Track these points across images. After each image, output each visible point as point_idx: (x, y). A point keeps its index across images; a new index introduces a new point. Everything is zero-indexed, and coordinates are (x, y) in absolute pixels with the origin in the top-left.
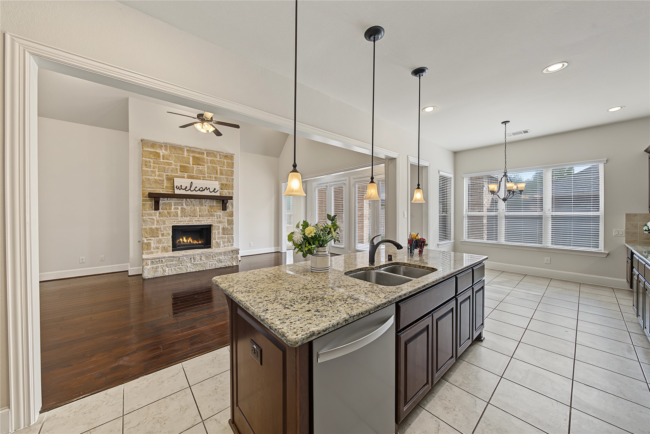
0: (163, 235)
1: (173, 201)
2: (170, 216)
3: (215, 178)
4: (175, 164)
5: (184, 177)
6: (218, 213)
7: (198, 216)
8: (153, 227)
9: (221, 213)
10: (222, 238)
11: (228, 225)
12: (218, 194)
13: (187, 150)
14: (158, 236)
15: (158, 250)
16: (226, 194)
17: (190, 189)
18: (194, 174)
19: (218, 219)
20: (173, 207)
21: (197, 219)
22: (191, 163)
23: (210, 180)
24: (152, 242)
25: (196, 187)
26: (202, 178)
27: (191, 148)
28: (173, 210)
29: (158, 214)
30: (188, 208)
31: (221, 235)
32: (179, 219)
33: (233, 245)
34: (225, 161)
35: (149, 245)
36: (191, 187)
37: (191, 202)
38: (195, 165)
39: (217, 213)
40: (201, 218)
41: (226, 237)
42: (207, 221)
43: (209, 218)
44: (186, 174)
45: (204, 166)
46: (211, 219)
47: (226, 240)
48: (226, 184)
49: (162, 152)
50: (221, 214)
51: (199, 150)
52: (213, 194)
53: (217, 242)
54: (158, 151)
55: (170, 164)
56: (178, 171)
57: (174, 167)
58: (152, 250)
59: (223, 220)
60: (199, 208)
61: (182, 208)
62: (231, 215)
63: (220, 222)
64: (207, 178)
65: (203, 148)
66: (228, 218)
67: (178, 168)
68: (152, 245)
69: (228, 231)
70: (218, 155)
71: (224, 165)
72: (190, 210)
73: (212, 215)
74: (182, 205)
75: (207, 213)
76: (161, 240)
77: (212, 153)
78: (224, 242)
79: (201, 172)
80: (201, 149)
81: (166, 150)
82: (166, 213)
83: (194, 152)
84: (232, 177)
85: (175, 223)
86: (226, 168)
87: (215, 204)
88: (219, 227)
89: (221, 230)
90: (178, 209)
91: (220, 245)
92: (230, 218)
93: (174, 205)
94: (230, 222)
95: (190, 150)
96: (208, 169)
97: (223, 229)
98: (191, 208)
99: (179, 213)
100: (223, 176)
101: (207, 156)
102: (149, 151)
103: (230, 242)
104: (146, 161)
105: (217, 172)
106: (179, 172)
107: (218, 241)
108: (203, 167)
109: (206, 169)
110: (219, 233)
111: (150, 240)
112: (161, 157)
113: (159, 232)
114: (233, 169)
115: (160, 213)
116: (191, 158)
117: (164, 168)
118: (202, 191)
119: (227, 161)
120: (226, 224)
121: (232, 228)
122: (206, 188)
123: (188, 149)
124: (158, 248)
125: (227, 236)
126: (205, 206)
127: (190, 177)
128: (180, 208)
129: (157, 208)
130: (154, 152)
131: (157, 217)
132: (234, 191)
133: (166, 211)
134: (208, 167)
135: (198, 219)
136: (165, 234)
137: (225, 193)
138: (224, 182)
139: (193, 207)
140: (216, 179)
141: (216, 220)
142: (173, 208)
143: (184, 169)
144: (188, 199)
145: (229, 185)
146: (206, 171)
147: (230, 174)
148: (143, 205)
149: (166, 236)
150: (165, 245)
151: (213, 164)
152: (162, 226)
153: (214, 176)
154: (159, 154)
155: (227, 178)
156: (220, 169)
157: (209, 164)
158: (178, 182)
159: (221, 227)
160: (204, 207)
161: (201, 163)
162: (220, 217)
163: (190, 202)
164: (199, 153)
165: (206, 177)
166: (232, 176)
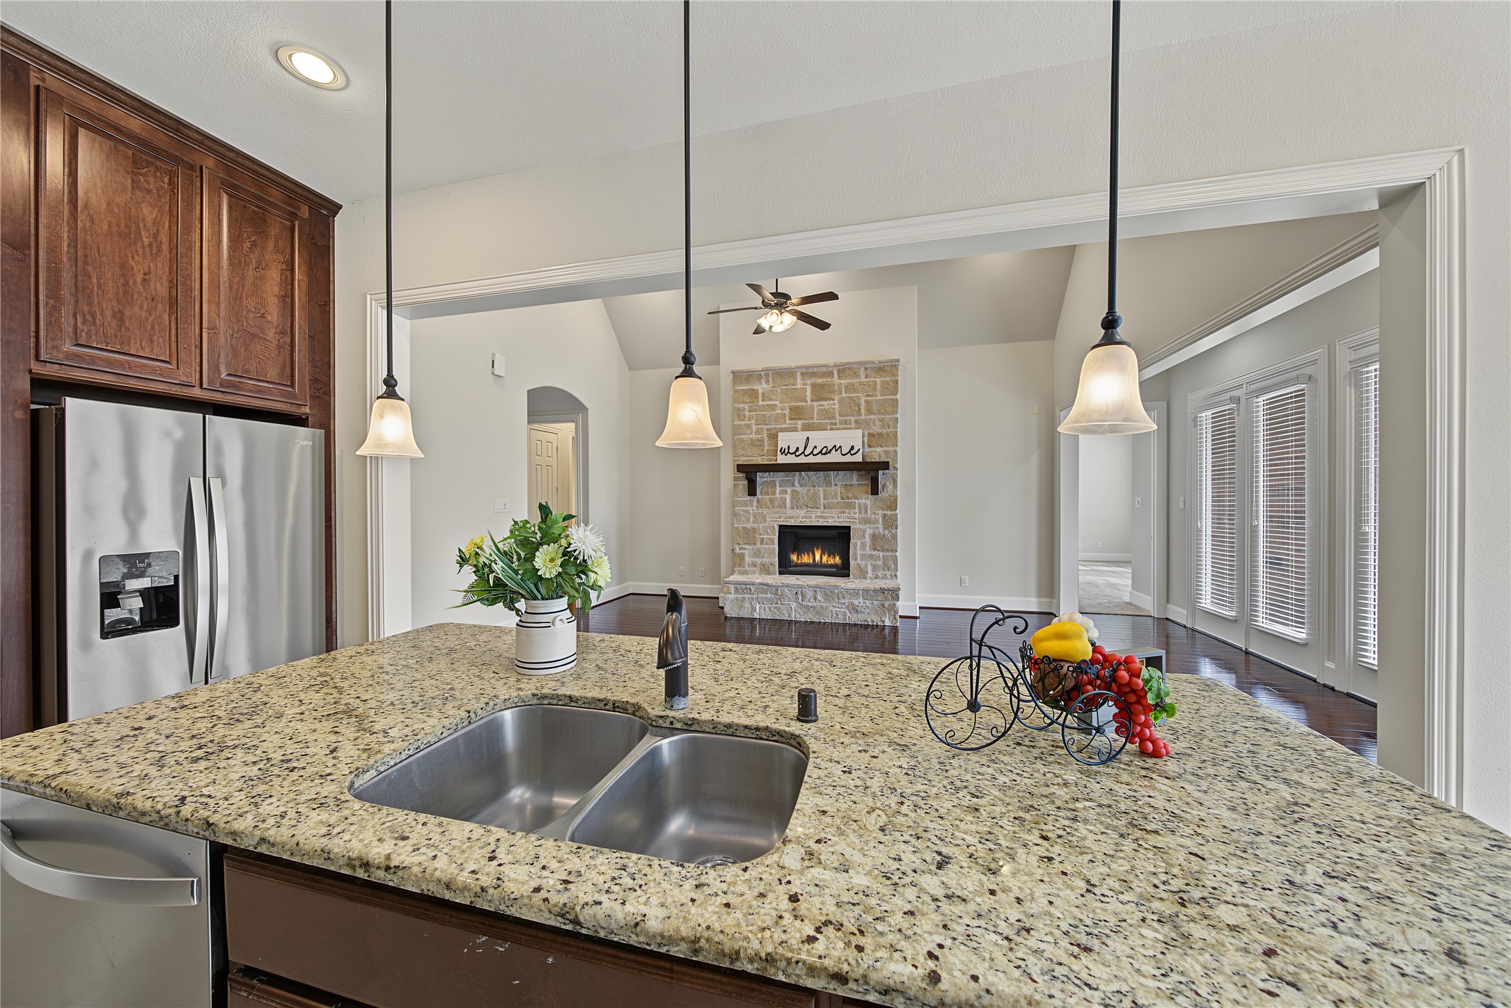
0: (762, 541)
1: (779, 477)
2: (773, 507)
3: (856, 422)
4: (781, 407)
5: (795, 430)
6: (863, 501)
7: (822, 508)
8: (749, 526)
9: (867, 500)
10: (871, 557)
11: (885, 528)
12: (858, 458)
13: (802, 374)
14: (754, 544)
15: (755, 569)
16: (880, 456)
17: (803, 452)
18: (815, 421)
19: (860, 513)
20: (778, 489)
21: (819, 514)
22: (808, 399)
23: (846, 429)
24: (746, 552)
25: (815, 447)
26: (829, 427)
27: (807, 367)
28: (777, 495)
29: (755, 503)
30: (802, 491)
31: (868, 551)
32: (789, 512)
33: (896, 576)
34: (878, 380)
35: (742, 557)
36: (805, 448)
37: (809, 477)
38: (816, 401)
39: (860, 501)
40: (827, 511)
41: (881, 556)
42: (838, 518)
43: (844, 512)
44: (800, 422)
45: (833, 400)
46: (846, 515)
47: (880, 563)
48: (880, 435)
49: (762, 387)
50: (868, 502)
51: (824, 369)
52: (849, 459)
53: (859, 566)
54: (755, 388)
55: (773, 407)
56: (787, 418)
57: (779, 411)
58: (746, 568)
59: (873, 516)
60: (824, 490)
61: (793, 491)
62: (892, 505)
63: (866, 521)
64: (838, 426)
65: (830, 362)
66: (886, 512)
67: (787, 412)
68: (747, 559)
69: (885, 543)
70: (862, 369)
71: (875, 389)
72: (807, 495)
73: (850, 506)
74: (793, 485)
75: (839, 500)
76: (759, 551)
77: (849, 369)
78: (875, 568)
79: (828, 414)
80: (827, 366)
81: (767, 382)
82: (768, 501)
83: (813, 375)
84: (895, 416)
85: (781, 520)
86: (879, 397)
87: (855, 482)
88: (864, 532)
89: (868, 540)
90: (786, 492)
91: (867, 573)
92: (889, 513)
93: (780, 486)
94: (891, 523)
95: (808, 372)
96: (840, 405)
97: (874, 537)
98: (809, 490)
99: (788, 500)
100: (872, 417)
101: (839, 377)
102: (742, 390)
103: (888, 570)
104: (739, 409)
105: (860, 409)
106: (788, 421)
107: (863, 563)
108: (832, 402)
109: (837, 406)
110: (863, 545)
111: (744, 549)
112: (760, 396)
113: (757, 536)
114: (898, 397)
115: (758, 501)
116: (809, 389)
117: (764, 416)
118: (825, 454)
119: (882, 379)
120: (880, 526)
121: (895, 537)
122: (835, 446)
123: (804, 370)
124: (755, 565)
125: (881, 554)
126: (835, 485)
127: (807, 428)
128: (789, 490)
129: (752, 492)
130: (748, 390)
131: (755, 508)
132: (898, 449)
133: (767, 497)
134: (841, 401)
135: (822, 512)
136: (765, 541)
137: (877, 454)
138: (876, 429)
139: (812, 488)
140: (858, 424)
141: (857, 516)
142: (777, 492)
143: (796, 413)
144: (803, 473)
145: (888, 434)
146: (837, 411)
147: (889, 409)
148: (735, 486)
149: (767, 544)
150: (766, 560)
151: (852, 393)
152: (761, 525)
153: (853, 419)
154: (756, 392)
155: (882, 420)
156: (867, 402)
157: (844, 395)
158: (784, 440)
159: (869, 532)
160: (833, 487)
161: (826, 395)
162: (866, 511)
163: (806, 478)
164: (824, 375)
165: (836, 424)
166: (895, 412)
